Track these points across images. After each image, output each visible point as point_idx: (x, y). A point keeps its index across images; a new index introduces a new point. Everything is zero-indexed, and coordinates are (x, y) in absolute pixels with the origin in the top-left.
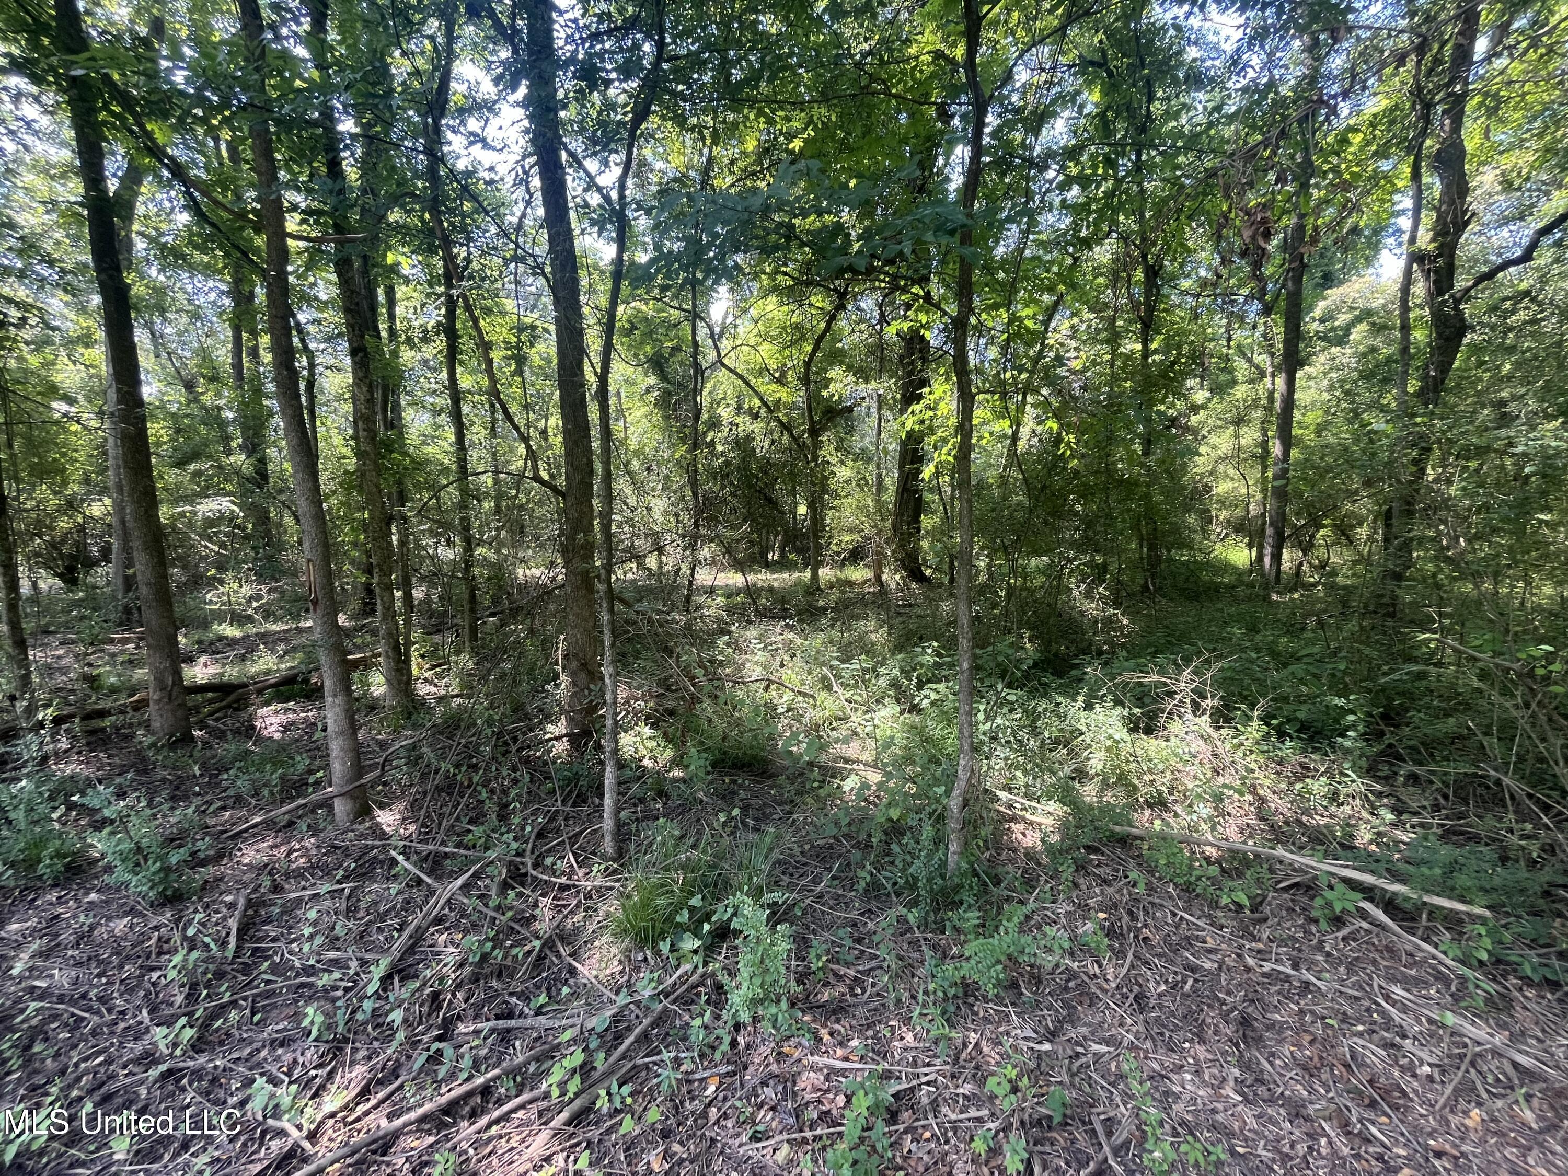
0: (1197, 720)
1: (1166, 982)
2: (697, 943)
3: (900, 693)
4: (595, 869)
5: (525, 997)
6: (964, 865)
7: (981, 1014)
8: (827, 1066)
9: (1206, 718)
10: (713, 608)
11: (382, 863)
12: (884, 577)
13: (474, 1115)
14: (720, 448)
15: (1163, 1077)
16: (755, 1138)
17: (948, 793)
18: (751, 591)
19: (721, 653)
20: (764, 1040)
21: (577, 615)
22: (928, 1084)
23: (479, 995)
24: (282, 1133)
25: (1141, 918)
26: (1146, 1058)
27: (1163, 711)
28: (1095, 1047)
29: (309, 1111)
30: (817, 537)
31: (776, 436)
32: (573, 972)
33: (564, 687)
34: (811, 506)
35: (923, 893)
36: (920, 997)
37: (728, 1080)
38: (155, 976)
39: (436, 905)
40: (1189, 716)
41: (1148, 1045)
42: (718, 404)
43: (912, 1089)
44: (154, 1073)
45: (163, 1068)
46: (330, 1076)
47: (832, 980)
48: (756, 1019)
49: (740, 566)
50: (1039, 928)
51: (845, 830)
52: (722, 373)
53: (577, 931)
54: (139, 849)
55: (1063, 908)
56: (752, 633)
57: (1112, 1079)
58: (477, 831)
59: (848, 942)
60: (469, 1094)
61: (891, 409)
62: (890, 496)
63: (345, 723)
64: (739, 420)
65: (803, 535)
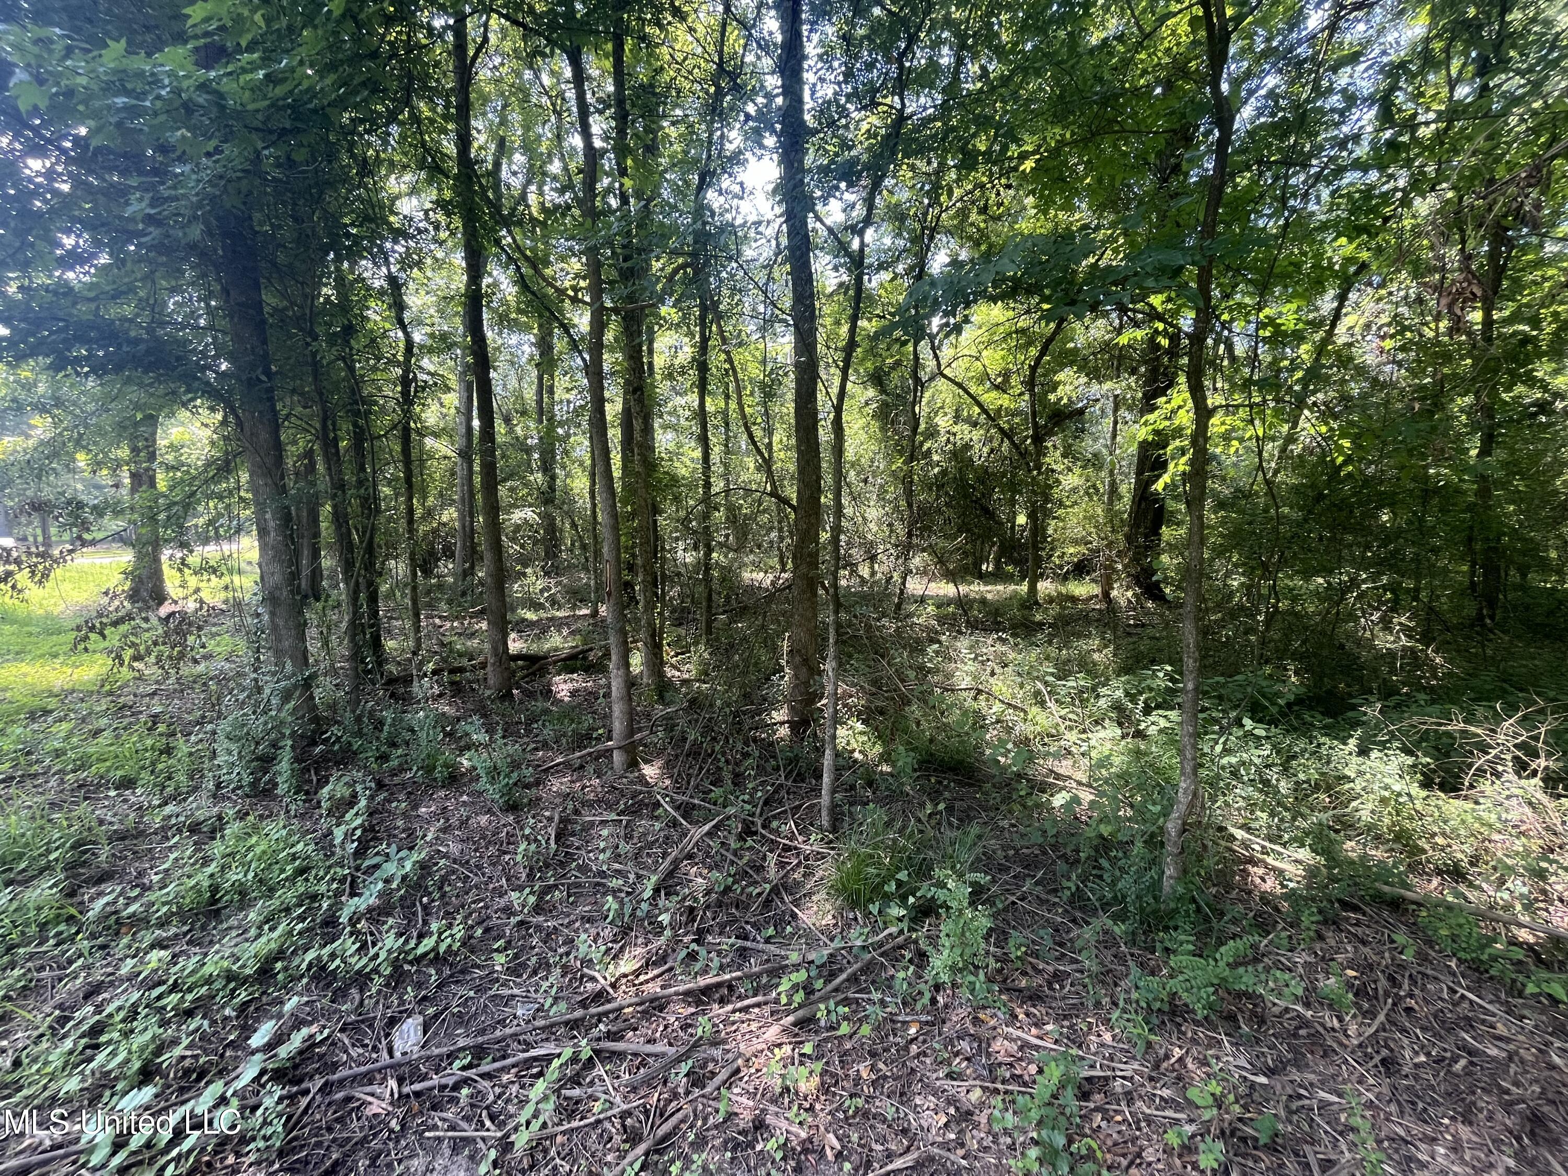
0: (1523, 782)
1: (1428, 1054)
2: (903, 912)
3: (1121, 715)
4: (813, 838)
5: (757, 927)
6: (1180, 890)
7: (1189, 1035)
8: (1019, 1038)
9: (1537, 781)
10: (925, 617)
11: (647, 805)
12: (1114, 593)
13: (722, 1001)
14: (936, 458)
15: (1407, 1142)
16: (950, 1076)
17: (1165, 814)
18: (962, 603)
19: (930, 661)
20: (961, 1004)
21: (802, 616)
22: (1123, 1078)
23: (722, 918)
24: (593, 979)
25: (1406, 986)
26: (1388, 1120)
27: (1470, 766)
28: (1322, 1094)
29: (611, 967)
30: (1036, 548)
31: (995, 444)
32: (794, 916)
33: (786, 680)
34: (1032, 516)
35: (1131, 909)
36: (1121, 1003)
37: (927, 1028)
38: (507, 857)
39: (689, 844)
40: (1512, 777)
41: (1393, 1108)
42: (936, 414)
43: (1106, 1079)
44: (514, 920)
45: (518, 918)
46: (622, 949)
47: (1029, 970)
48: (954, 985)
49: (952, 576)
50: (1267, 970)
51: (1053, 841)
52: (941, 383)
53: (797, 884)
54: (495, 768)
55: (1301, 958)
56: (963, 644)
57: (1340, 1128)
58: (717, 792)
59: (1049, 943)
60: (719, 985)
61: (1130, 409)
62: (1125, 504)
63: (624, 691)
64: (956, 429)
65: (1021, 545)
